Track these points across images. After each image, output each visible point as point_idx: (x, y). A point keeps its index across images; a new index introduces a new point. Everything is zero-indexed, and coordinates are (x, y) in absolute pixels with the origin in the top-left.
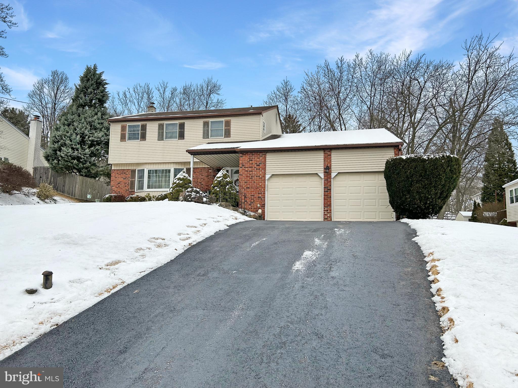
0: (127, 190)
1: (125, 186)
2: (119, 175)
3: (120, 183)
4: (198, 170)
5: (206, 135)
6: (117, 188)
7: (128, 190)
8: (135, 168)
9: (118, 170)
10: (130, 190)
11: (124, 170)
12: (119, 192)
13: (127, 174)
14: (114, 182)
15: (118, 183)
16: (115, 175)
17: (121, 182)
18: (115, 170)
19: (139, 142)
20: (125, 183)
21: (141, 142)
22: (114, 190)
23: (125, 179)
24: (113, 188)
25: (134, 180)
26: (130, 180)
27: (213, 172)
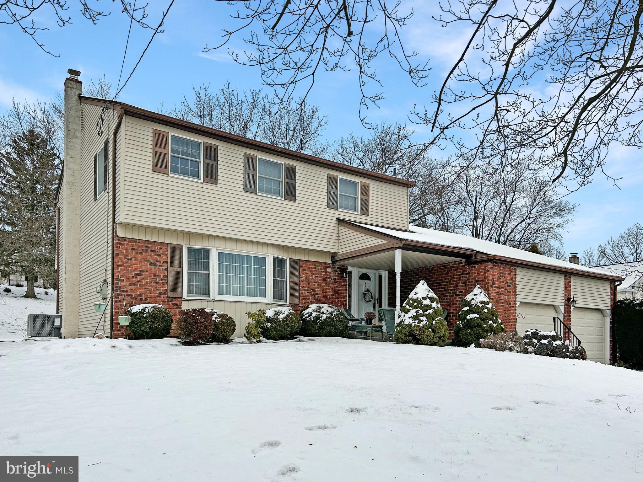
0: (160, 293)
1: (157, 283)
2: (137, 253)
3: (141, 275)
4: (310, 265)
5: (333, 202)
6: (134, 285)
7: (165, 294)
8: (180, 243)
9: (133, 241)
10: (170, 294)
11: (150, 242)
12: (140, 295)
13: (160, 255)
14: (124, 270)
15: (137, 274)
16: (127, 252)
17: (143, 271)
18: (124, 239)
19: (201, 185)
20: (155, 276)
21: (205, 186)
22: (127, 291)
23: (155, 265)
24: (123, 284)
25: (178, 269)
26: (170, 269)
27: (334, 273)
